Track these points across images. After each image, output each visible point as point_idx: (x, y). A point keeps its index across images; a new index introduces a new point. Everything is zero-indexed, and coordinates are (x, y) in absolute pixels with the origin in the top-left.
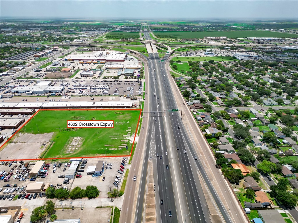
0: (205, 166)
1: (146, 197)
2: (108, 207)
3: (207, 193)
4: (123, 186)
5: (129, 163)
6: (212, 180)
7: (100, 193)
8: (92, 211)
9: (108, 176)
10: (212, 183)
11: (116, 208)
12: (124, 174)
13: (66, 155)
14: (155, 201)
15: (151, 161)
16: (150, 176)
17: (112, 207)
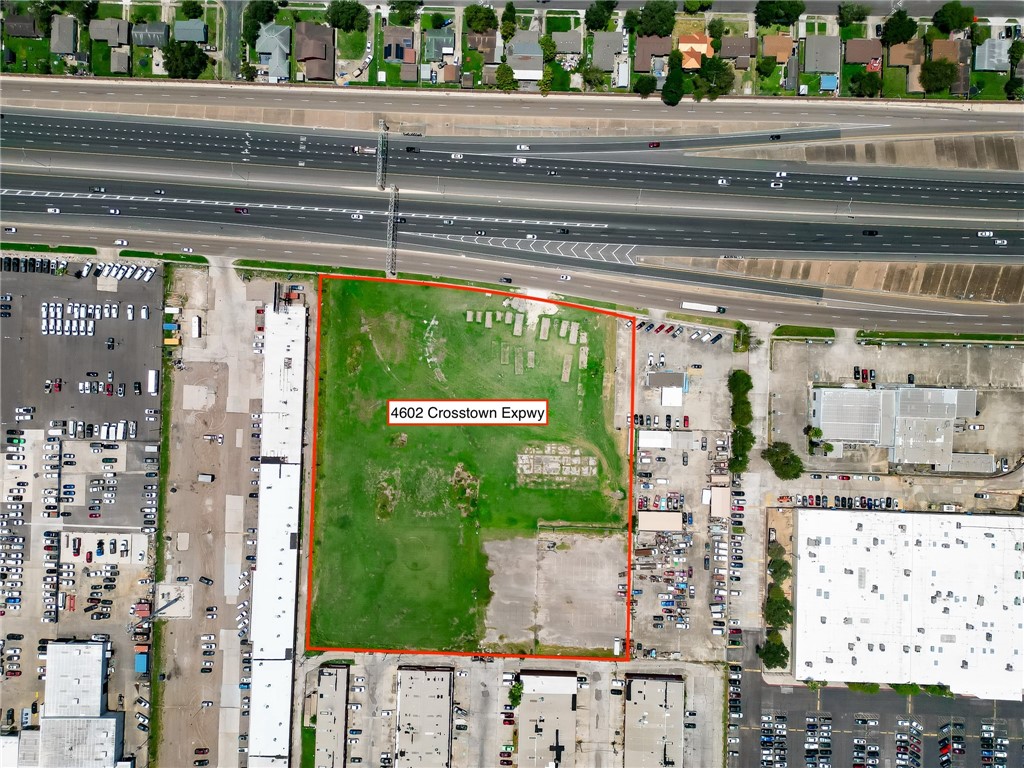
0: (669, 132)
1: (752, 277)
2: (771, 349)
3: (754, 153)
4: (719, 323)
5: (646, 312)
6: (715, 130)
7: (736, 369)
8: (778, 377)
9: (687, 358)
10: (723, 133)
11: (775, 333)
12: (684, 324)
13: (605, 472)
14: (768, 260)
15: (642, 260)
16: (695, 264)
17: (772, 341)
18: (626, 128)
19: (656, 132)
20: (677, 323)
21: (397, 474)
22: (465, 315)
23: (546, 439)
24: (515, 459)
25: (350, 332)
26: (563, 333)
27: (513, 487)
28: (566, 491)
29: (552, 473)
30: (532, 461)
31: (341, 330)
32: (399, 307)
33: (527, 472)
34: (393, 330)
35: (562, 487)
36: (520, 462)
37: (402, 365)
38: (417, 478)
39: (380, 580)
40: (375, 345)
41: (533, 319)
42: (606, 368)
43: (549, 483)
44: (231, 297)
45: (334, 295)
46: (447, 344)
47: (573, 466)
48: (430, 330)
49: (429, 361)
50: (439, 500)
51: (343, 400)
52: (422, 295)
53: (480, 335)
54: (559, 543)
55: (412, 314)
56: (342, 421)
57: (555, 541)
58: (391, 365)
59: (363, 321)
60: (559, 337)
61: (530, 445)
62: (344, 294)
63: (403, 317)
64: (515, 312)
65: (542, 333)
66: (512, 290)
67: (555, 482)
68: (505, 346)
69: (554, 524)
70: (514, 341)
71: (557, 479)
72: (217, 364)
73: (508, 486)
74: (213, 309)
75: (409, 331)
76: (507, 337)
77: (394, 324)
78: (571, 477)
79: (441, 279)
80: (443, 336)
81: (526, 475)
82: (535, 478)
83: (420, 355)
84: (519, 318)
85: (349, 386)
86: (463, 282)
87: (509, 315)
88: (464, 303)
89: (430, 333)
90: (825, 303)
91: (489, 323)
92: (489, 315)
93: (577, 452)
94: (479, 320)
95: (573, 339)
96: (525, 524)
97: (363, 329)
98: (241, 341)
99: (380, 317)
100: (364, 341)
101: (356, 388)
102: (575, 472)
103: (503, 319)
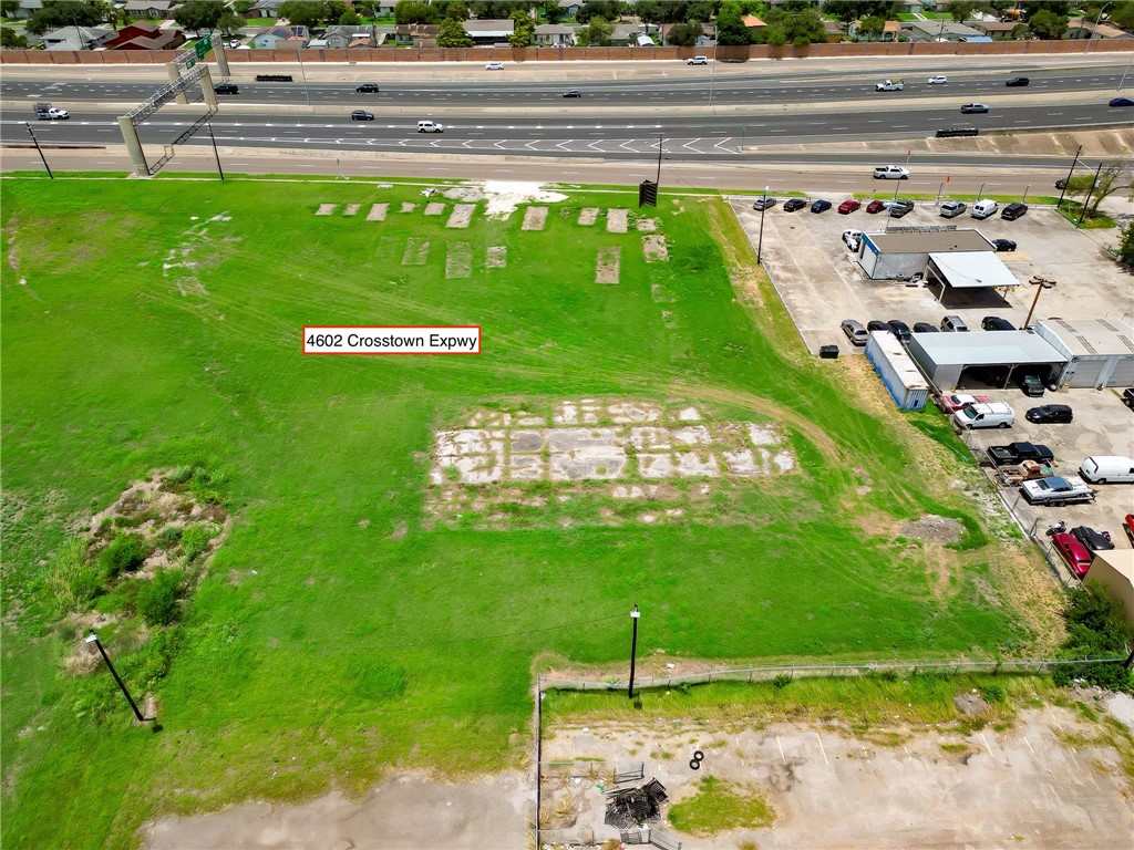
1: (1022, 156)
14: (1036, 136)
15: (753, 149)
22: (313, 208)
23: (556, 391)
24: (425, 443)
26: (587, 221)
27: (401, 531)
29: (593, 476)
30: (497, 447)
33: (472, 478)
35: (648, 519)
36: (446, 450)
41: (502, 208)
43: (586, 509)
46: (240, 244)
47: (686, 450)
48: (202, 227)
49: (167, 266)
52: (206, 192)
53: (348, 229)
54: (680, 786)
57: (658, 772)
60: (576, 226)
61: (491, 406)
64: (453, 202)
65: (525, 223)
67: (610, 504)
68: (420, 240)
70: (447, 235)
71: (620, 493)
73: (380, 523)
75: (135, 230)
76: (426, 230)
77: (100, 223)
78: (676, 482)
80: (236, 234)
81: (473, 491)
82: (513, 496)
83: (144, 260)
84: (465, 206)
87: (436, 206)
88: (315, 196)
89: (197, 231)
91: (378, 215)
92: (380, 207)
93: (689, 415)
94: (351, 213)
95: (617, 229)
102: (697, 468)
103: (419, 210)
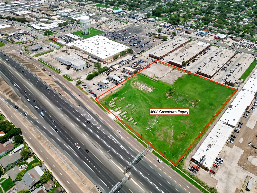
5: (91, 98)
11: (73, 81)
15: (78, 107)
16: (69, 99)
18: (39, 136)
19: (35, 129)
20: (88, 93)
21: (187, 105)
22: (136, 124)
23: (141, 91)
25: (179, 143)
26: (115, 105)
27: (157, 89)
28: (145, 83)
29: (145, 86)
30: (148, 90)
31: (183, 146)
32: (155, 139)
33: (151, 89)
34: (163, 135)
36: (151, 91)
37: (167, 125)
38: (182, 101)
39: (207, 91)
40: (172, 135)
41: (119, 112)
42: (113, 94)
43: (147, 85)
44: (226, 187)
45: (177, 157)
46: (148, 121)
48: (150, 127)
49: (157, 121)
50: (179, 95)
51: (194, 129)
52: (145, 137)
53: (137, 118)
55: (153, 135)
56: (198, 124)
57: (155, 78)
58: (171, 127)
59: (171, 143)
60: (116, 105)
61: (146, 92)
62: (173, 155)
63: (157, 136)
64: (122, 117)
65: (120, 108)
66: (117, 121)
68: (132, 111)
69: (153, 80)
70: (129, 111)
72: (243, 168)
73: (158, 89)
74: (237, 189)
75: (158, 131)
76: (129, 113)
77: (161, 136)
79: (135, 137)
80: (148, 124)
81: (152, 89)
82: (150, 87)
83: (159, 124)
84: (122, 115)
85: (189, 130)
86: (129, 132)
87: (124, 117)
88: (134, 127)
89: (151, 127)
90: (57, 79)
91: (132, 118)
92: (129, 120)
93: (136, 86)
94: (133, 121)
95: (114, 103)
96: (160, 83)
97: (173, 141)
98: (227, 168)
99: (164, 141)
100: (175, 138)
101: (187, 129)
102: (140, 84)
103: (126, 117)
